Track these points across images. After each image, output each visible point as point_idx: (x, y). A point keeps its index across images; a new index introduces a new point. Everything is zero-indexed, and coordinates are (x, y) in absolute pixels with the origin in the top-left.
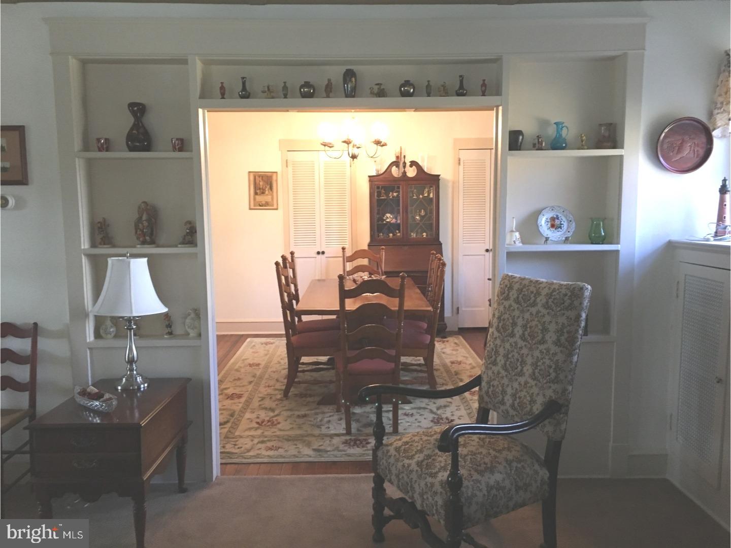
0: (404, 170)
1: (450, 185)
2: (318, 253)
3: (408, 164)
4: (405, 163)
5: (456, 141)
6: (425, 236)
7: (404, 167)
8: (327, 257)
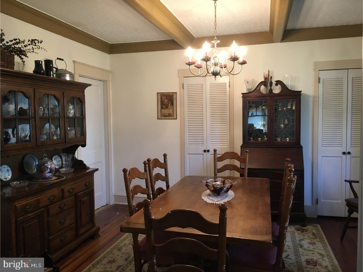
0: (271, 88)
1: (311, 99)
2: (205, 151)
3: (274, 83)
4: (271, 83)
5: (316, 64)
6: (288, 141)
7: (271, 85)
8: (211, 154)
